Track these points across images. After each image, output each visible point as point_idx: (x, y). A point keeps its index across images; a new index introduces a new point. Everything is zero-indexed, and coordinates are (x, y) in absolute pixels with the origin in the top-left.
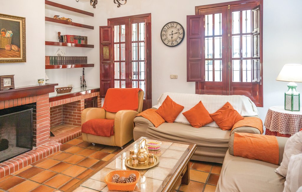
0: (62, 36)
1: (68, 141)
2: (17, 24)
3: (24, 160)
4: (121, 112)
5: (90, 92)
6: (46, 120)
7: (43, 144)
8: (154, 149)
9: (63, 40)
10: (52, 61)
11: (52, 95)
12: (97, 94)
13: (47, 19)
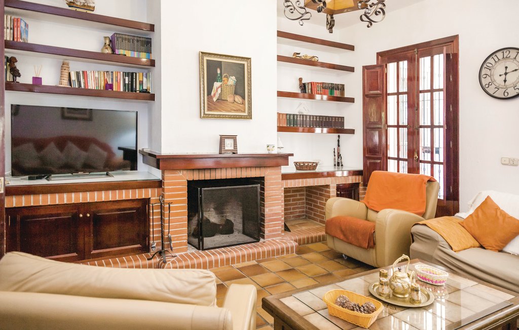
0: (304, 84)
1: (308, 243)
2: (241, 66)
3: (248, 252)
4: (388, 210)
5: (346, 174)
6: (277, 205)
7: (274, 239)
8: (431, 283)
9: (306, 90)
10: (289, 121)
11: (285, 170)
12: (359, 180)
13: (280, 58)
